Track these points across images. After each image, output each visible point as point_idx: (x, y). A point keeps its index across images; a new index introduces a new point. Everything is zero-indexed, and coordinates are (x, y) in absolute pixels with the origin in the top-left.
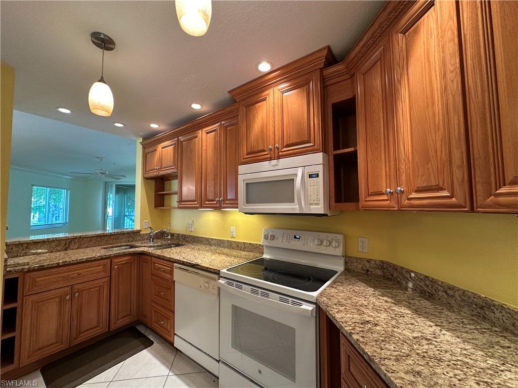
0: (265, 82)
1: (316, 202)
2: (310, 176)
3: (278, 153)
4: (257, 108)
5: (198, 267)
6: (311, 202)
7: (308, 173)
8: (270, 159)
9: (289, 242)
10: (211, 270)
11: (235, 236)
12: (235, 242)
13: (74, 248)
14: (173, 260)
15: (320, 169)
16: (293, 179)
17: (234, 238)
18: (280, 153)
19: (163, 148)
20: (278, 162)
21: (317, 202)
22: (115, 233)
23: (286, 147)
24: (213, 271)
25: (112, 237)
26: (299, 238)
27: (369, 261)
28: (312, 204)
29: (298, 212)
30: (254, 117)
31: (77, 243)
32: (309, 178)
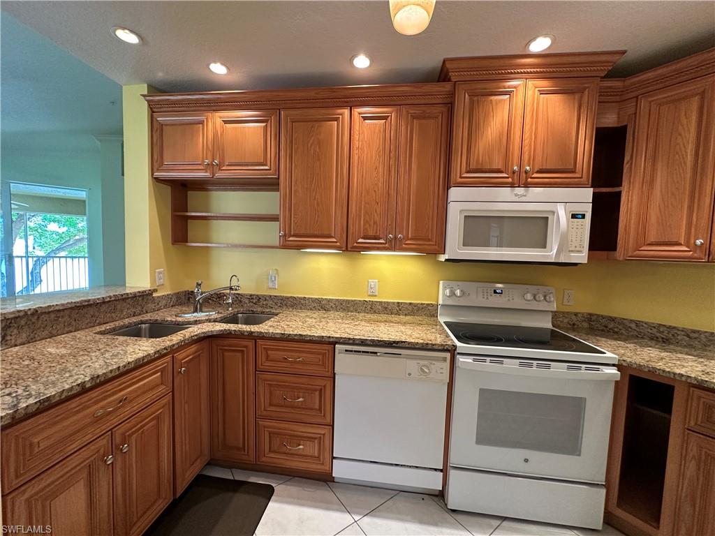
0: (513, 66)
1: (578, 249)
2: (574, 216)
3: (527, 179)
4: (494, 103)
5: (404, 345)
6: (571, 249)
7: (571, 211)
8: (512, 185)
9: (487, 298)
10: (436, 347)
11: (377, 294)
12: (381, 302)
13: (19, 341)
14: (331, 340)
15: (588, 210)
16: (547, 218)
17: (376, 296)
18: (529, 179)
19: (226, 122)
20: (527, 191)
21: (580, 249)
22: (110, 297)
23: (538, 172)
24: (440, 348)
25: (104, 308)
26: (502, 293)
27: (576, 314)
28: (572, 251)
29: (553, 261)
30: (486, 116)
31: (26, 328)
32: (572, 218)
